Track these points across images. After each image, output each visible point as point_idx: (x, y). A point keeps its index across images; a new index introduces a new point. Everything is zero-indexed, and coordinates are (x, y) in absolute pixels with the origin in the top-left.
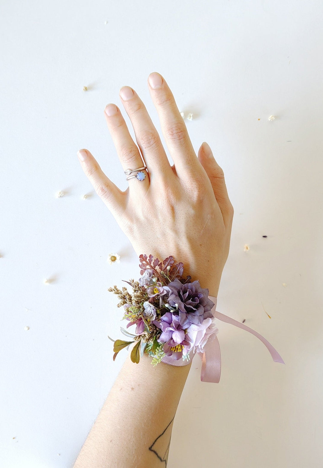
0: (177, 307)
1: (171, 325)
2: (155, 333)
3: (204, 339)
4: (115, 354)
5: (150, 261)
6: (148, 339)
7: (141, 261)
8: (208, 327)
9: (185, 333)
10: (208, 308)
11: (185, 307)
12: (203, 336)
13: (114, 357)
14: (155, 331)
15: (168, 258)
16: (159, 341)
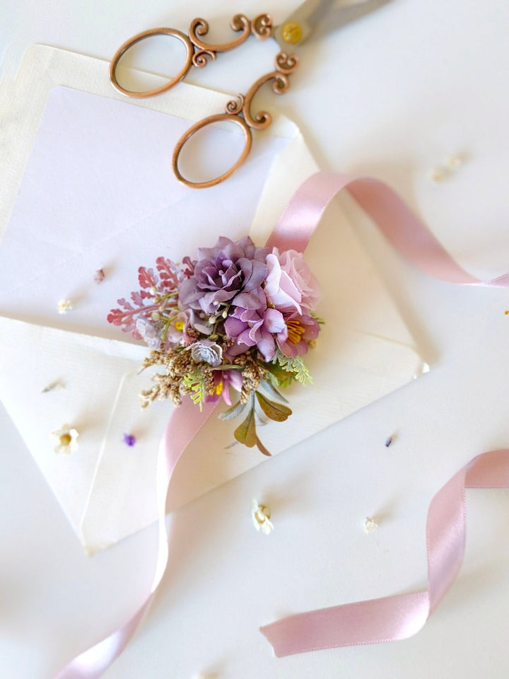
0: (223, 304)
1: (250, 325)
2: (252, 360)
3: (295, 280)
4: (258, 446)
5: (127, 306)
6: (257, 376)
7: (119, 323)
8: (281, 265)
9: (273, 308)
10: (250, 249)
11: (228, 290)
12: (291, 280)
13: (264, 453)
14: (249, 358)
15: (140, 276)
16: (268, 360)
